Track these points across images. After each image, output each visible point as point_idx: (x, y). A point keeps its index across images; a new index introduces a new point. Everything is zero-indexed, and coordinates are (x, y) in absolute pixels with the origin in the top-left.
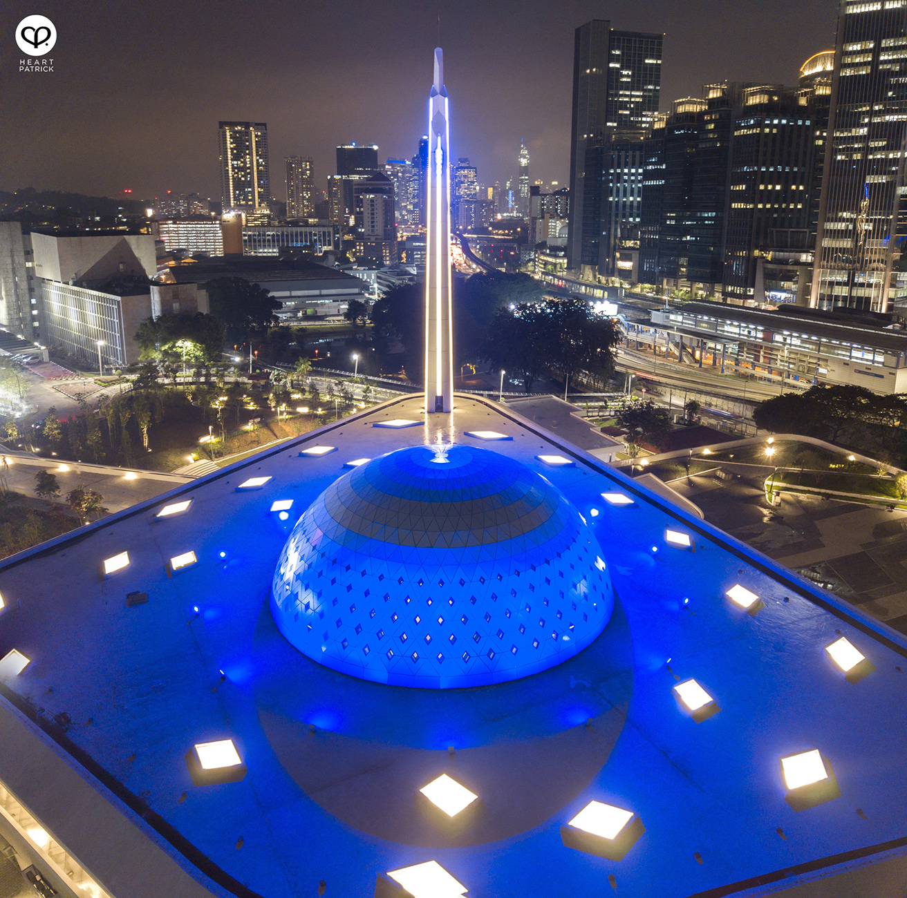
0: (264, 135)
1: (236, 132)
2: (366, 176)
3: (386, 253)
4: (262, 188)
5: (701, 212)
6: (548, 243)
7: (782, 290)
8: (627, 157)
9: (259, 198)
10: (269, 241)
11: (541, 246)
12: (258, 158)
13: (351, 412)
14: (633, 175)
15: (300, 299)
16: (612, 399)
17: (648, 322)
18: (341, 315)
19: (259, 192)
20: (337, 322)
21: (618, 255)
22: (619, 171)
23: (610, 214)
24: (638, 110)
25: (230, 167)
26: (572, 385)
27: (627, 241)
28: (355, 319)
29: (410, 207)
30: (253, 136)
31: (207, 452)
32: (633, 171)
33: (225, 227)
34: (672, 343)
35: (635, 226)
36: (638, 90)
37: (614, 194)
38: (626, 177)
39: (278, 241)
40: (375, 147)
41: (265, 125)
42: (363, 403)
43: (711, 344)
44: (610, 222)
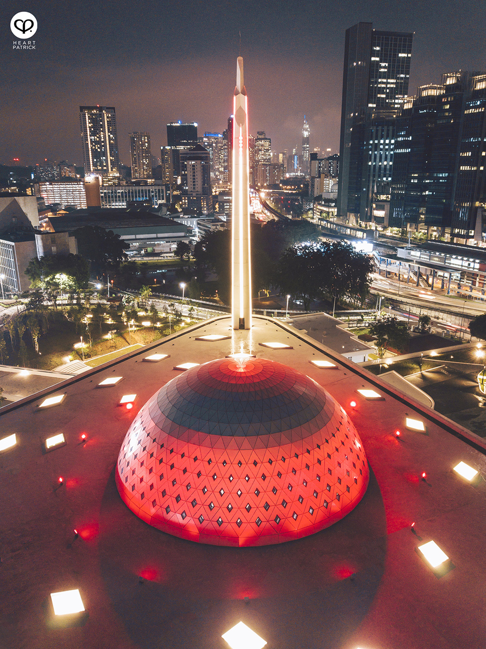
0: (113, 117)
1: (92, 114)
2: (189, 147)
3: (204, 205)
4: (113, 157)
5: (437, 173)
6: (323, 197)
8: (383, 131)
9: (111, 164)
10: (119, 196)
11: (318, 199)
12: (109, 134)
13: (180, 325)
14: (387, 144)
15: (141, 241)
16: (367, 314)
17: (395, 257)
18: (172, 252)
19: (111, 160)
20: (169, 257)
21: (374, 206)
22: (376, 142)
23: (369, 175)
24: (392, 94)
25: (89, 141)
26: (339, 304)
27: (381, 196)
28: (182, 256)
30: (105, 117)
31: (79, 355)
32: (387, 141)
33: (87, 187)
34: (412, 272)
35: (388, 184)
36: (392, 78)
37: (373, 160)
38: (381, 147)
39: (126, 197)
40: (196, 125)
41: (114, 108)
42: (189, 318)
43: (440, 273)
44: (369, 181)
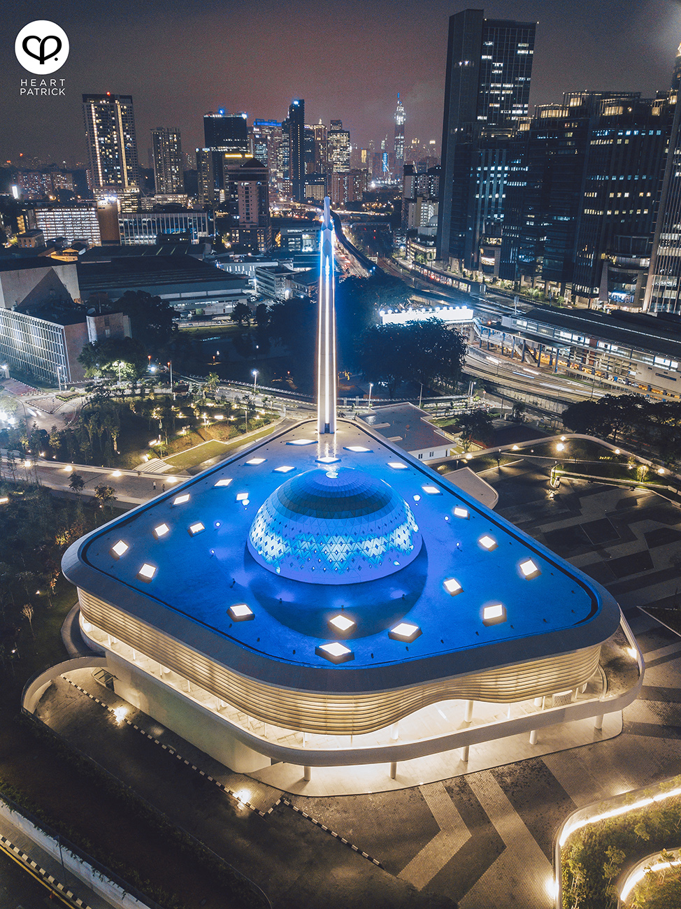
0: (130, 109)
1: (101, 106)
2: (235, 148)
3: (261, 240)
4: (130, 165)
5: (557, 216)
6: (419, 233)
7: (623, 291)
8: (494, 154)
9: (128, 176)
10: (145, 227)
11: (412, 234)
12: (125, 133)
13: (255, 418)
14: (499, 172)
15: (188, 301)
16: (457, 400)
17: (499, 327)
18: (227, 315)
19: (128, 170)
20: (225, 322)
21: (482, 251)
22: (486, 169)
23: (476, 211)
24: (508, 103)
25: (97, 144)
27: (491, 239)
28: (240, 320)
29: (280, 175)
30: (119, 110)
31: (157, 453)
32: (500, 168)
33: (101, 215)
34: (517, 345)
35: (498, 223)
36: (509, 83)
37: (481, 192)
38: (492, 175)
39: (154, 227)
40: (244, 116)
41: (130, 97)
42: (263, 410)
43: (548, 348)
44: (476, 218)
